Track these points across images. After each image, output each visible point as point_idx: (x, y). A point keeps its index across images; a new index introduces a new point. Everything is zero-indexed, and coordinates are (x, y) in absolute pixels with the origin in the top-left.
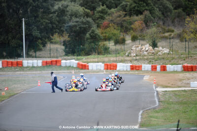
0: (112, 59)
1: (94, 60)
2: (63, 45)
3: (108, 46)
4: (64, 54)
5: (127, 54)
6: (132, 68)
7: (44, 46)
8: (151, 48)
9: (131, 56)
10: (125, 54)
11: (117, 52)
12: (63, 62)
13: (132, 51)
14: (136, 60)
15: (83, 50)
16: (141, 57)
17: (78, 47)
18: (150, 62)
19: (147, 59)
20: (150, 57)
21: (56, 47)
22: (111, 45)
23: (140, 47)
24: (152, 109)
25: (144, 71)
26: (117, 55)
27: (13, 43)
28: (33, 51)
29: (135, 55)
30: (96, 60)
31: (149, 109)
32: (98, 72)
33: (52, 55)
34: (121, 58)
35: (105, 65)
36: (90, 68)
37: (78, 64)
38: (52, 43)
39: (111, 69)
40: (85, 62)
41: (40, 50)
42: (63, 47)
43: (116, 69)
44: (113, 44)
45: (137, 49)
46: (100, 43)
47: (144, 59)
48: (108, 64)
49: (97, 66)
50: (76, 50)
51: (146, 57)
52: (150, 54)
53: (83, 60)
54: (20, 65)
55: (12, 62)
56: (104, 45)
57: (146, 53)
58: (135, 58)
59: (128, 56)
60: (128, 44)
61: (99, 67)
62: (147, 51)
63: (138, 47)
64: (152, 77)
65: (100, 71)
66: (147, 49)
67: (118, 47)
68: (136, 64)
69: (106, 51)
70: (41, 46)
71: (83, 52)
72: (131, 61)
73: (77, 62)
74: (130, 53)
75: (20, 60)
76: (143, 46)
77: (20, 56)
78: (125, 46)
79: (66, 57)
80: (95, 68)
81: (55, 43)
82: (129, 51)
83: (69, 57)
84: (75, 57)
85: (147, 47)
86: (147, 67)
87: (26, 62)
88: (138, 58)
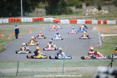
0: (74, 17)
1: (63, 18)
2: (45, 9)
3: (72, 10)
4: (45, 14)
5: (83, 14)
6: (86, 22)
7: (34, 10)
8: (97, 10)
9: (85, 16)
10: (82, 14)
11: (77, 13)
12: (45, 19)
13: (86, 12)
14: (89, 18)
15: (56, 12)
16: (92, 16)
17: (54, 10)
18: (97, 19)
19: (95, 17)
20: (97, 16)
21: (41, 10)
22: (73, 9)
23: (91, 10)
24: (98, 47)
25: (94, 24)
26: (77, 15)
27: (15, 8)
28: (27, 12)
29: (88, 14)
30: (65, 18)
31: (96, 47)
32: (66, 25)
33: (38, 15)
34: (79, 17)
35: (70, 21)
36: (61, 23)
37: (54, 20)
38: (38, 8)
39: (73, 23)
40: (58, 19)
41: (31, 12)
42: (45, 10)
43: (76, 23)
44: (75, 8)
45: (89, 11)
46: (67, 8)
47: (94, 17)
48: (72, 20)
49: (65, 21)
50: (53, 12)
51: (94, 16)
52: (97, 14)
53: (57, 18)
54: (19, 21)
55: (14, 20)
56: (69, 9)
57: (94, 13)
58: (88, 16)
59: (84, 15)
60: (84, 8)
61: (66, 22)
62: (95, 12)
63: (90, 10)
64: (98, 28)
65: (67, 24)
66: (95, 11)
67: (78, 10)
68: (88, 20)
69: (71, 12)
70: (32, 10)
71: (57, 13)
72: (85, 18)
73: (53, 19)
74: (85, 14)
75: (19, 18)
76: (93, 10)
77: (19, 15)
78: (82, 10)
79: (47, 16)
80: (64, 23)
81: (40, 8)
82: (84, 13)
83: (49, 16)
84: (52, 16)
85: (95, 10)
86: (95, 22)
87: (23, 19)
88: (89, 16)
